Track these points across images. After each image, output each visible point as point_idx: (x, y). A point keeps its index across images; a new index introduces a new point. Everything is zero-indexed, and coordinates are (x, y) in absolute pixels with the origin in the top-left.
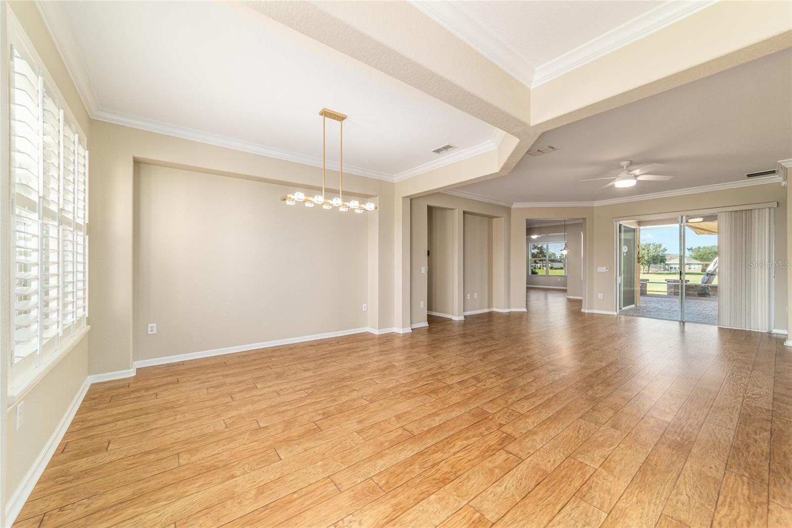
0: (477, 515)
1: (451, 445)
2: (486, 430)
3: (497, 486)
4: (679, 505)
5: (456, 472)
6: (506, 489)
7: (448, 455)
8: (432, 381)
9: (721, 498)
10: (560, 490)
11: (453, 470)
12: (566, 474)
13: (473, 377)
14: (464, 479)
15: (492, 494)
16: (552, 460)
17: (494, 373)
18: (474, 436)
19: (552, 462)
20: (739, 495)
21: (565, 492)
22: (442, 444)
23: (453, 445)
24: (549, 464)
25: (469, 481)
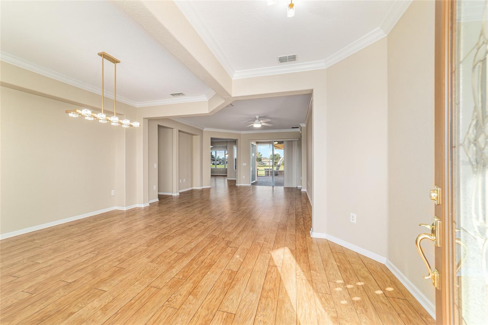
0: (230, 271)
1: (206, 252)
2: (218, 242)
3: (233, 259)
4: (288, 245)
5: (214, 261)
6: (236, 259)
7: (206, 256)
8: (179, 228)
9: (296, 239)
10: (255, 253)
11: (212, 260)
12: (255, 247)
13: (200, 222)
14: (219, 262)
15: (232, 263)
16: (248, 244)
17: (209, 218)
18: (214, 246)
19: (248, 245)
20: (300, 237)
21: (256, 253)
22: (201, 253)
23: (207, 252)
24: (248, 246)
25: (221, 262)
